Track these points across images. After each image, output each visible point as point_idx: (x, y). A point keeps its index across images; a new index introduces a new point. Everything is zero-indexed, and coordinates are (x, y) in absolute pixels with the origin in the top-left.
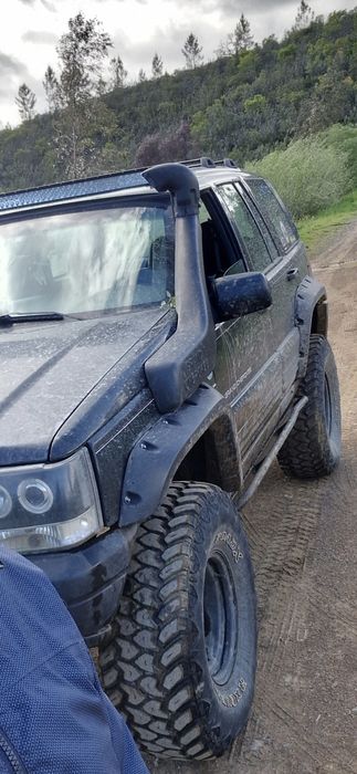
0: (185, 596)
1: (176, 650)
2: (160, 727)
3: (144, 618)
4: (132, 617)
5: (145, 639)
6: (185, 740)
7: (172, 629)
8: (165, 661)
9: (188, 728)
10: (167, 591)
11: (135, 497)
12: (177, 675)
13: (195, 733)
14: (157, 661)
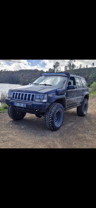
0: (54, 112)
1: (51, 116)
2: (48, 124)
3: (49, 112)
4: (48, 112)
5: (49, 114)
6: (50, 126)
7: (52, 114)
8: (50, 117)
9: (51, 124)
10: (52, 110)
11: (51, 100)
12: (51, 118)
13: (51, 125)
14: (49, 117)
